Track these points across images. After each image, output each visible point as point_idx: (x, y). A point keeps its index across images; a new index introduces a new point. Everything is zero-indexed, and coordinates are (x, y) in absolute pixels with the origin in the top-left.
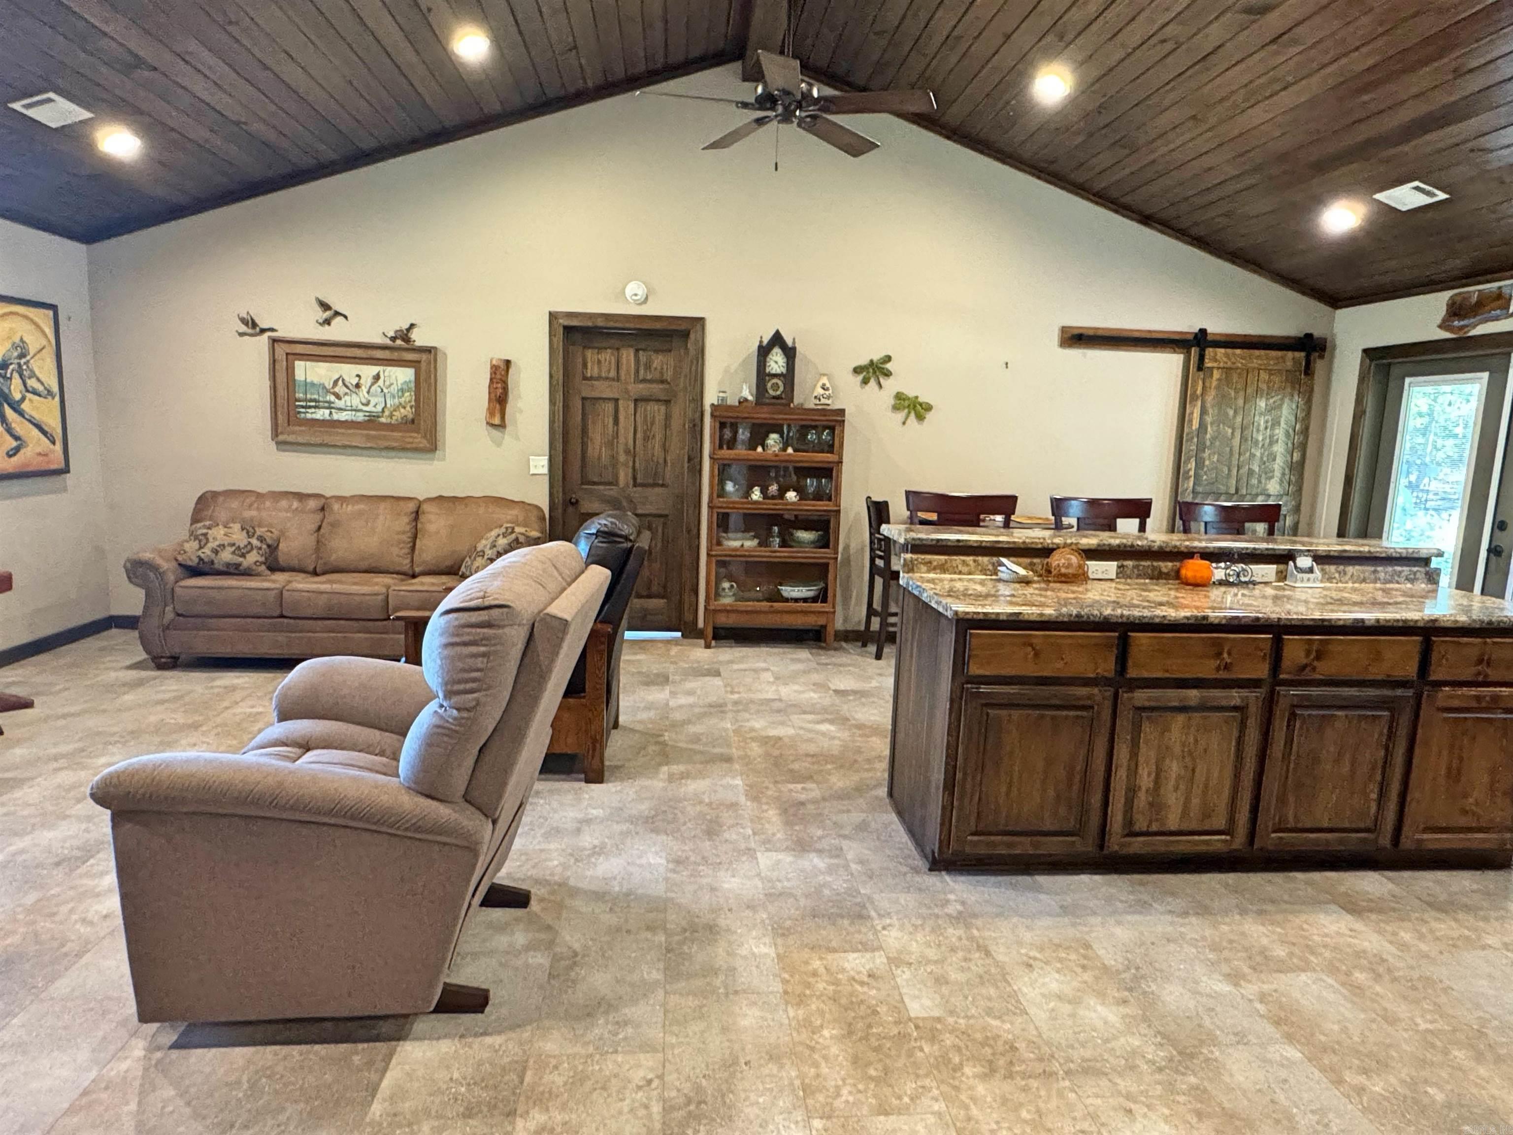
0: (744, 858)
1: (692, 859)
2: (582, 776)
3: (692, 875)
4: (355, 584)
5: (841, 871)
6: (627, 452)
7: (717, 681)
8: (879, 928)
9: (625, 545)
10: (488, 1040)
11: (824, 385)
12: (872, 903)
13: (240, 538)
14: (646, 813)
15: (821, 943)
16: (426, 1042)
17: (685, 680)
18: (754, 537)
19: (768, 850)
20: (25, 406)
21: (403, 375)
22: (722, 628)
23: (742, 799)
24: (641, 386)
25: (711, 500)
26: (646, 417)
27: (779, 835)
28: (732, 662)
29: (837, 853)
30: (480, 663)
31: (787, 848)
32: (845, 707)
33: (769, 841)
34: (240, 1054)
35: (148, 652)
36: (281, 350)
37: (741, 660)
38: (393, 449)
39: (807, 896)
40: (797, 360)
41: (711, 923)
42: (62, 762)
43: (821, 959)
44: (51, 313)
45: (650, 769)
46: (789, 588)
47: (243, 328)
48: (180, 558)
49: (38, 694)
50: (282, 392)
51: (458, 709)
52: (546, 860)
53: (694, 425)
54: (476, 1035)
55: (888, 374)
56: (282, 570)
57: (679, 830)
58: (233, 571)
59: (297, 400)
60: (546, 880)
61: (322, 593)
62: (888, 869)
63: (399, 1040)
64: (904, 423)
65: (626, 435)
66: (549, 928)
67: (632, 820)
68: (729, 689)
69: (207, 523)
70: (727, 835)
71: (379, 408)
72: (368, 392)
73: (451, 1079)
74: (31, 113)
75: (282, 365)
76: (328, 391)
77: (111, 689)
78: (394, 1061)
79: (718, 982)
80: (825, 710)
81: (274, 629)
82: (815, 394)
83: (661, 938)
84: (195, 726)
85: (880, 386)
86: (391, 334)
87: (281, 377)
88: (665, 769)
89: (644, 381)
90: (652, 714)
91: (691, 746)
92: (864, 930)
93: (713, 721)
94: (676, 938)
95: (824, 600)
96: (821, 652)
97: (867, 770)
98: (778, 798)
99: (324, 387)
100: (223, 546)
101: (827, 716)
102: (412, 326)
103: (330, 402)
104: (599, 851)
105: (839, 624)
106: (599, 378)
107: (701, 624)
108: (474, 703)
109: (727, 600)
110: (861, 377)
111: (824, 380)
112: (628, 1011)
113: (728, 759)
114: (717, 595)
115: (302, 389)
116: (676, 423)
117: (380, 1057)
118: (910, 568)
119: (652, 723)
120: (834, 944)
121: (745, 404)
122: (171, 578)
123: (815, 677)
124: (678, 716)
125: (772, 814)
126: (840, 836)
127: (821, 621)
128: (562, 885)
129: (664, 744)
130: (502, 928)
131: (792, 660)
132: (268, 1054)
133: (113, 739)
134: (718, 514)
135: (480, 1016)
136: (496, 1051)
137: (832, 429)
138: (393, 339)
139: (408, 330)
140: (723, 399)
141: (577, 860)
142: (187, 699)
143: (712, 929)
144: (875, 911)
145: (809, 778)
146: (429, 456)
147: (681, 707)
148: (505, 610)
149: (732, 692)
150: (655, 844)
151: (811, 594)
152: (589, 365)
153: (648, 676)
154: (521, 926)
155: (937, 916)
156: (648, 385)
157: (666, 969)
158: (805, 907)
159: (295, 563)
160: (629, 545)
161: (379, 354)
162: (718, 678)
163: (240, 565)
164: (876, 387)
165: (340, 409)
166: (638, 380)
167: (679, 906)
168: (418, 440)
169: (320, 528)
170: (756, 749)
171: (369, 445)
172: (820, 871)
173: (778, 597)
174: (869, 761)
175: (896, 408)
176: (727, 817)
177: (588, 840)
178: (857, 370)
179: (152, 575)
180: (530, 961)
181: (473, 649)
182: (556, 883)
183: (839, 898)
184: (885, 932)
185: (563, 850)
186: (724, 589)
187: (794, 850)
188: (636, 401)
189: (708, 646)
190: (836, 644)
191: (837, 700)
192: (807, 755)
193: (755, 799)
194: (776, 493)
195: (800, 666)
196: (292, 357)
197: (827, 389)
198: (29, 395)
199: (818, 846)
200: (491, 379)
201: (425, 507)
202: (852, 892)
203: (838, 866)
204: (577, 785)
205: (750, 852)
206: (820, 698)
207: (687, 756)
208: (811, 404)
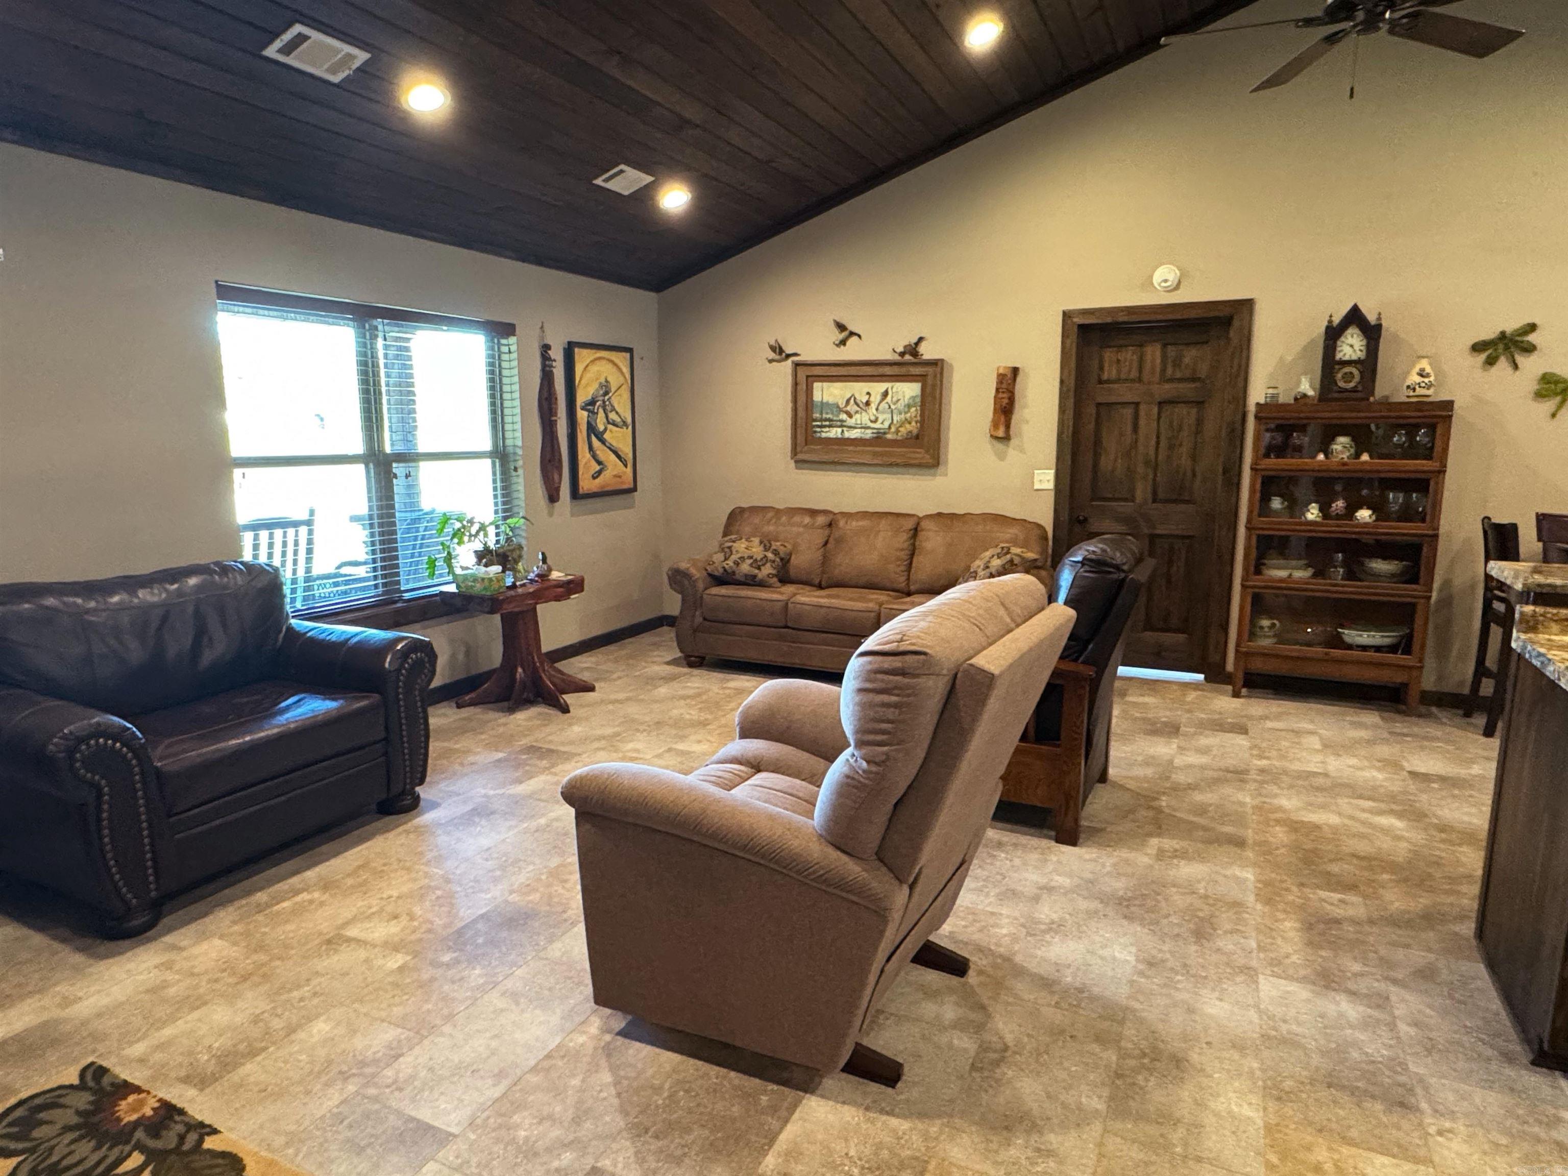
0: (1239, 979)
1: (1169, 964)
2: (1053, 833)
3: (1165, 985)
4: (851, 599)
5: (1383, 1031)
6: (1147, 463)
7: (1241, 741)
8: (1432, 1130)
9: (1115, 576)
10: (894, 1122)
11: (1423, 370)
12: (1426, 1089)
13: (757, 551)
14: (1121, 893)
15: (1334, 1126)
16: (831, 1103)
17: (1201, 734)
18: (1308, 566)
19: (1274, 975)
20: (607, 436)
21: (909, 391)
22: (1258, 674)
23: (1251, 899)
24: (1167, 386)
25: (1249, 521)
26: (1171, 422)
27: (1294, 958)
28: (1266, 718)
29: (1381, 1002)
30: (891, 713)
31: (1304, 977)
32: (1424, 797)
33: (1280, 963)
34: (669, 1058)
35: (681, 651)
36: (802, 373)
37: (1278, 717)
38: (897, 465)
39: (1324, 1053)
40: (1382, 340)
41: (1180, 1055)
42: (603, 743)
43: (1330, 1149)
44: (628, 355)
45: (1137, 838)
46: (1354, 633)
47: (772, 355)
48: (709, 569)
49: (597, 680)
50: (801, 413)
51: (868, 762)
52: (995, 925)
53: (1233, 431)
54: (882, 1111)
55: (1530, 349)
56: (792, 582)
57: (1157, 923)
58: (751, 582)
59: (815, 420)
60: (990, 950)
61: (821, 607)
62: (1459, 1043)
63: (806, 1091)
64: (1554, 415)
65: (1146, 446)
66: (983, 1008)
67: (1104, 899)
68: (1255, 752)
69: (733, 537)
70: (1220, 943)
71: (886, 425)
72: (877, 409)
73: (847, 1154)
74: (609, 185)
75: (802, 387)
76: (841, 410)
77: (652, 681)
78: (796, 1115)
79: (1177, 1135)
80: (1392, 798)
81: (782, 638)
82: (1408, 383)
83: (1111, 1056)
84: (704, 724)
85: (1516, 367)
86: (901, 349)
87: (802, 398)
88: (1154, 841)
89: (1171, 380)
90: (1149, 772)
91: (1192, 818)
92: (1406, 1125)
93: (1227, 790)
94: (1132, 1063)
95: (1408, 651)
96: (1397, 717)
97: (1447, 893)
98: (1302, 908)
99: (838, 407)
100: (742, 559)
101: (1394, 807)
102: (921, 339)
103: (842, 421)
104: (1056, 928)
105: (1428, 681)
106: (1118, 381)
107: (1230, 667)
108: (884, 757)
109: (1266, 643)
110: (1483, 356)
111: (1424, 364)
112: (1053, 1139)
113: (1240, 843)
114: (1252, 635)
115: (819, 409)
116: (1210, 429)
117: (786, 1104)
118: (1531, 626)
119: (1148, 782)
120: (1354, 1133)
121: (1302, 401)
122: (701, 585)
123: (1384, 751)
124: (1181, 778)
125: (1290, 926)
126: (1387, 978)
127: (1400, 678)
128: (1007, 959)
129: (1159, 810)
130: (931, 994)
131: (1352, 723)
132: (692, 1066)
133: (641, 728)
134: (1259, 536)
135: (890, 1090)
136: (899, 1138)
137: (1432, 428)
138: (902, 354)
139: (917, 344)
140: (1273, 396)
141: (1029, 934)
142: (704, 697)
143: (1178, 1062)
144: (1429, 1102)
145: (1351, 887)
146: (932, 471)
147: (1190, 766)
148: (922, 657)
149: (1260, 757)
150: (1125, 934)
151: (1387, 641)
152: (1106, 365)
153: (1154, 724)
154: (954, 998)
155: (1539, 1140)
156: (1175, 385)
157: (1111, 1098)
158: (1317, 1069)
159: (804, 578)
160: (1123, 575)
161: (888, 370)
162: (1243, 736)
163: (755, 576)
164: (1510, 370)
165: (850, 427)
166: (1164, 380)
167: (1141, 1021)
168: (920, 454)
169: (826, 543)
170: (1280, 835)
171: (875, 462)
172: (1348, 1022)
173: (1337, 642)
174: (1452, 880)
175: (1540, 395)
176: (1225, 920)
177: (1047, 911)
178: (1477, 348)
179: (686, 582)
180: (956, 1042)
181: (885, 698)
182: (1001, 956)
183: (1371, 1068)
184: (1440, 1139)
185: (1016, 919)
186: (1262, 628)
187: (1314, 984)
188: (1160, 403)
189: (1236, 695)
190: (1423, 709)
191: (1412, 787)
192: (1354, 855)
193: (1268, 902)
194: (1341, 512)
195: (1363, 734)
196: (811, 379)
197: (1428, 376)
198: (610, 427)
199: (1351, 985)
200: (997, 390)
201: (923, 524)
202: (1396, 1065)
203: (1378, 1021)
204: (1045, 843)
205: (1249, 972)
206: (1386, 779)
207: (1187, 829)
208: (1401, 396)
